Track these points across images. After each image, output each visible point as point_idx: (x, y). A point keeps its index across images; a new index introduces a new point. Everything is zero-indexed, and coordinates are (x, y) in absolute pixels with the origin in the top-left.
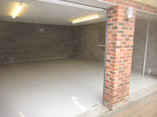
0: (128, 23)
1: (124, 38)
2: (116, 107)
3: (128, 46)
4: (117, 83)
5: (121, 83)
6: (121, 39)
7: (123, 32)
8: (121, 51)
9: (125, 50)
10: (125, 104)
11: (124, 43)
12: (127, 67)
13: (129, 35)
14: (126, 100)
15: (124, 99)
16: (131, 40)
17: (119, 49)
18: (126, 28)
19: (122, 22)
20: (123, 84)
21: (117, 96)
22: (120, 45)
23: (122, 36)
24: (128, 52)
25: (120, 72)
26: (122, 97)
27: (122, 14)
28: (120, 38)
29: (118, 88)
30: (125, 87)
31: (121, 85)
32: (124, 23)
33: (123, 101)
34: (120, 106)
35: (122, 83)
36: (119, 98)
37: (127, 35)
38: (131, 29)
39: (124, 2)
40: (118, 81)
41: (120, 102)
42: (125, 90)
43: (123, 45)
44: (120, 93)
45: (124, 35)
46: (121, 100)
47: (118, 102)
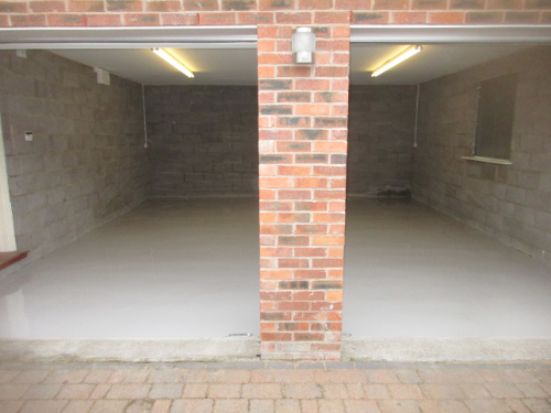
0: (313, 76)
1: (293, 130)
2: (278, 354)
3: (322, 158)
4: (273, 275)
5: (292, 278)
6: (280, 133)
7: (288, 111)
8: (282, 171)
9: (306, 170)
10: (321, 354)
11: (295, 147)
12: (322, 229)
13: (317, 120)
14: (326, 341)
15: (320, 337)
16: (330, 135)
17: (275, 166)
18: (297, 97)
19: (276, 78)
20: (304, 285)
21: (280, 316)
22: (276, 153)
23: (281, 122)
24: (321, 177)
25: (283, 241)
26: (306, 329)
27: (275, 53)
28: (275, 129)
29: (277, 290)
30: (321, 296)
31: (293, 285)
32: (290, 82)
33: (315, 342)
34: (296, 355)
35: (299, 279)
36: (287, 326)
37: (307, 119)
38: (327, 97)
39: (279, 15)
40: (276, 268)
41: (293, 342)
42: (317, 307)
43: (294, 154)
44: (294, 313)
45: (295, 121)
46: (299, 337)
47: (288, 337)
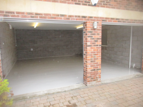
0: (96, 31)
1: (93, 40)
2: (90, 84)
3: (97, 45)
4: (90, 69)
5: (93, 69)
6: (91, 41)
7: (92, 37)
8: (91, 48)
9: (95, 48)
10: (97, 83)
11: (93, 43)
12: (97, 59)
13: (97, 38)
14: (98, 80)
15: (97, 80)
16: (99, 41)
17: (90, 47)
18: (93, 34)
19: (90, 31)
20: (95, 70)
21: (91, 77)
22: (90, 45)
23: (91, 39)
24: (97, 49)
25: (91, 62)
26: (95, 78)
27: (90, 26)
28: (90, 40)
29: (90, 71)
30: (97, 72)
31: (93, 70)
32: (92, 31)
33: (96, 81)
34: (93, 84)
35: (94, 69)
36: (92, 79)
37: (95, 38)
38: (98, 34)
39: (91, 19)
40: (90, 67)
41: (93, 82)
42: (97, 74)
43: (93, 45)
44: (93, 76)
45: (93, 39)
46: (94, 80)
47: (92, 81)
